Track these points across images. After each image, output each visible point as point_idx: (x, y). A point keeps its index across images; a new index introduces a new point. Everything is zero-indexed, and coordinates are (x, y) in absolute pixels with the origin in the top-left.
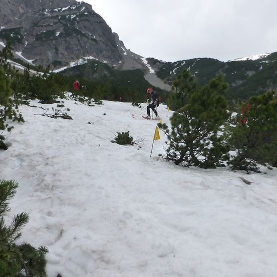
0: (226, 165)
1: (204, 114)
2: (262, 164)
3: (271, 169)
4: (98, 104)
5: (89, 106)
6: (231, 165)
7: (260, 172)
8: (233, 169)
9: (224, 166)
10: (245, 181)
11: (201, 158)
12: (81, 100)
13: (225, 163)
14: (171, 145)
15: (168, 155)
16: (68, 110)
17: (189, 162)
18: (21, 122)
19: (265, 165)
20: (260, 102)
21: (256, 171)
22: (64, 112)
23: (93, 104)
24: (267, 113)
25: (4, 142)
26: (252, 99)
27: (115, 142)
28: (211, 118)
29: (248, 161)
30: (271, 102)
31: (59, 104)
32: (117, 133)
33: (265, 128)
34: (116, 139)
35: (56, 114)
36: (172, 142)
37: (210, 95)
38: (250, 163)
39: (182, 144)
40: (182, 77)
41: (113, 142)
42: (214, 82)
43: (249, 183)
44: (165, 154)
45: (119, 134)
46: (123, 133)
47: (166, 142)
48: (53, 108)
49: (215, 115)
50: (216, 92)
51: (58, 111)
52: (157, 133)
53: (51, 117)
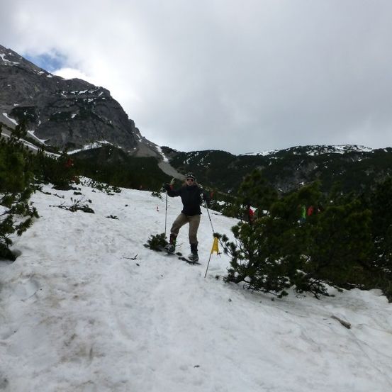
3: (341, 291)
5: (109, 194)
7: (327, 295)
10: (344, 324)
12: (100, 188)
18: (35, 218)
21: (323, 293)
22: (85, 204)
23: (112, 192)
25: (11, 248)
27: (148, 246)
31: (76, 191)
32: (152, 236)
34: (149, 241)
35: (76, 205)
36: (234, 260)
38: (315, 282)
41: (146, 246)
43: (348, 326)
45: (154, 237)
53: (70, 210)
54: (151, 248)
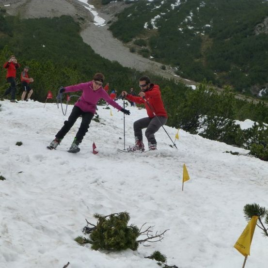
27: (86, 241)
32: (97, 216)
34: (87, 230)
41: (81, 241)
45: (102, 219)
46: (112, 216)
54: (95, 247)
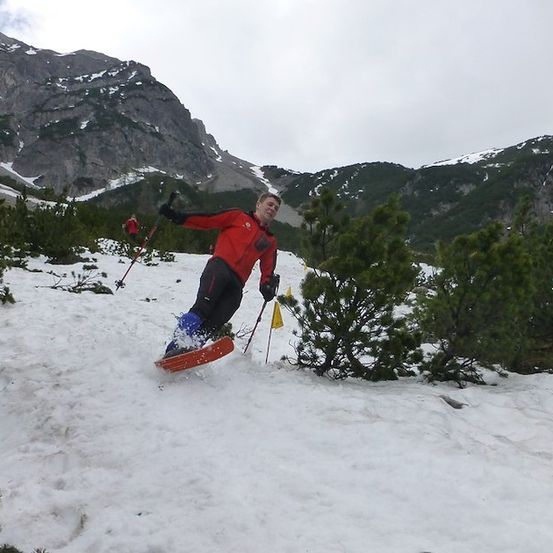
0: (417, 371)
1: (365, 274)
2: (487, 367)
3: (505, 376)
4: (166, 261)
5: (148, 265)
6: (426, 372)
7: (483, 383)
8: (431, 380)
9: (412, 374)
10: (451, 403)
11: (367, 361)
12: (132, 255)
13: (414, 368)
14: (306, 338)
15: (300, 357)
16: (104, 275)
17: (342, 369)
18: (8, 303)
19: (493, 369)
20: (474, 247)
21: (476, 381)
22: (95, 280)
23: (155, 261)
24: (488, 268)
26: (459, 241)
28: (377, 281)
29: (460, 361)
30: (496, 245)
31: (87, 264)
33: (487, 297)
35: (80, 284)
36: (307, 332)
37: (376, 236)
38: (463, 366)
39: (327, 334)
40: (321, 204)
42: (382, 211)
43: (458, 406)
44: (294, 356)
47: (295, 333)
48: (73, 273)
49: (387, 276)
50: (386, 231)
51: (84, 278)
52: (277, 314)
53: (69, 290)
